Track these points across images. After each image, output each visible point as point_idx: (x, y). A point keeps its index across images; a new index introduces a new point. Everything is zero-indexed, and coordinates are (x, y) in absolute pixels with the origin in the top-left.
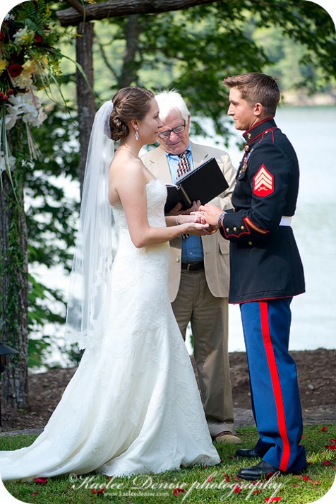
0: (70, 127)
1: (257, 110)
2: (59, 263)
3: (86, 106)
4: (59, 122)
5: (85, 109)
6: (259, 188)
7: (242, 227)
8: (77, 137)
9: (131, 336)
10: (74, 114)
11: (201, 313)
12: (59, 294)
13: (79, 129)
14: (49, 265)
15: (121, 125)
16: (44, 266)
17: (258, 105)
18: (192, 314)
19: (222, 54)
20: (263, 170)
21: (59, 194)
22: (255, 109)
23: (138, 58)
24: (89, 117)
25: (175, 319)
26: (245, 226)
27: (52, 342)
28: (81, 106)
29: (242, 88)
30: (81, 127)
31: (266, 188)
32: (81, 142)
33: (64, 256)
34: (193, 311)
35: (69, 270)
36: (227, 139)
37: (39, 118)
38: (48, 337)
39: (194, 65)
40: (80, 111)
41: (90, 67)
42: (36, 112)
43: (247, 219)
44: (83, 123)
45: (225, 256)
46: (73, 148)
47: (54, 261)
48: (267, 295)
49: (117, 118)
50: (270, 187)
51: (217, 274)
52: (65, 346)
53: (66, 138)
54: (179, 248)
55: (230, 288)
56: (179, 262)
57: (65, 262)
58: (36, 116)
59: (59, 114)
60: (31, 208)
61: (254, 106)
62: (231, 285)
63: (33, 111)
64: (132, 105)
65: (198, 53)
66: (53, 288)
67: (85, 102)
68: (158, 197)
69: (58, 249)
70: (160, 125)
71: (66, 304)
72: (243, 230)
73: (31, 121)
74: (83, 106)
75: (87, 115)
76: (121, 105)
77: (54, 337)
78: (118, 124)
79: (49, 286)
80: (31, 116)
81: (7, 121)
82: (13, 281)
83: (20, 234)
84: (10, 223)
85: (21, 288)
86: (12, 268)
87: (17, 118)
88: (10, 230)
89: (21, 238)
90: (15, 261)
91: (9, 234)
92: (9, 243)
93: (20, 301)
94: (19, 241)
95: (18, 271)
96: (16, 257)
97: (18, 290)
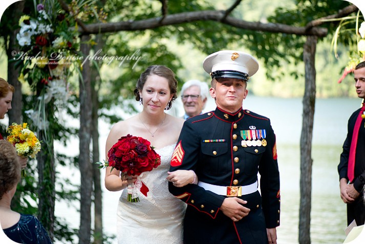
80: (61, 95)
81: (46, 97)
82: (46, 202)
83: (51, 172)
84: (44, 164)
85: (51, 206)
86: (45, 194)
87: (51, 96)
88: (45, 169)
89: (52, 174)
90: (47, 189)
91: (44, 171)
92: (44, 178)
93: (50, 214)
94: (50, 176)
95: (49, 195)
96: (48, 186)
97: (49, 208)
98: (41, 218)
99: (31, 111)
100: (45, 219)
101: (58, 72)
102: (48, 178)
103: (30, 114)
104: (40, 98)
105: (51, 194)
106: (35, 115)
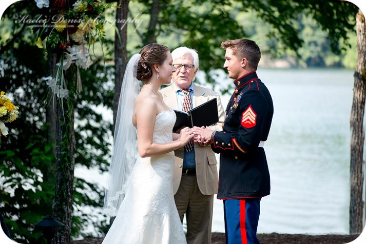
0: (109, 72)
1: (243, 63)
2: (96, 165)
3: (121, 57)
4: (101, 68)
5: (120, 59)
6: (245, 121)
7: (229, 144)
8: (113, 80)
9: (142, 218)
10: (112, 63)
11: (195, 204)
12: (95, 186)
13: (115, 74)
14: (88, 166)
15: (147, 69)
16: (85, 167)
17: (244, 60)
18: (189, 205)
19: (214, 28)
20: (250, 109)
21: (99, 118)
22: (242, 62)
23: (157, 27)
24: (122, 65)
25: (176, 208)
26: (231, 144)
27: (89, 218)
28: (117, 57)
29: (234, 47)
30: (117, 72)
31: (251, 122)
32: (116, 83)
33: (100, 160)
34: (189, 203)
35: (103, 170)
36: (214, 86)
37: (87, 63)
38: (86, 215)
39: (195, 35)
40: (116, 61)
41: (125, 31)
42: (86, 59)
43: (234, 140)
44: (118, 69)
45: (212, 166)
46: (109, 87)
47: (92, 164)
48: (246, 195)
49: (145, 63)
50: (254, 122)
51: (206, 179)
52: (97, 222)
53: (105, 80)
54: (182, 158)
55: (219, 188)
56: (181, 167)
57: (100, 165)
58: (85, 61)
59: (102, 63)
60: (79, 127)
61: (241, 60)
62: (219, 186)
63: (83, 58)
64: (155, 54)
65: (198, 26)
66: (91, 182)
67: (120, 55)
68: (167, 123)
69: (96, 156)
70: (174, 70)
71: (99, 193)
72: (230, 147)
73: (81, 65)
74: (119, 57)
75: (121, 63)
76: (147, 54)
77: (90, 215)
78: (145, 67)
79: (88, 180)
80: (82, 61)
81: (65, 63)
82: (63, 175)
83: (70, 143)
84: (63, 135)
85: (69, 180)
86: (63, 166)
87: (71, 62)
88: (63, 140)
89: (71, 146)
90: (65, 161)
91: (62, 143)
92: (63, 149)
93: (67, 189)
94: (69, 147)
95: (67, 169)
96: (66, 158)
97: (67, 182)
98: (58, 192)
99: (50, 78)
100: (62, 193)
101: (78, 36)
102: (66, 150)
103: (47, 80)
104: (58, 64)
105: (69, 167)
106: (53, 83)
